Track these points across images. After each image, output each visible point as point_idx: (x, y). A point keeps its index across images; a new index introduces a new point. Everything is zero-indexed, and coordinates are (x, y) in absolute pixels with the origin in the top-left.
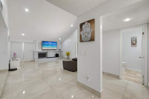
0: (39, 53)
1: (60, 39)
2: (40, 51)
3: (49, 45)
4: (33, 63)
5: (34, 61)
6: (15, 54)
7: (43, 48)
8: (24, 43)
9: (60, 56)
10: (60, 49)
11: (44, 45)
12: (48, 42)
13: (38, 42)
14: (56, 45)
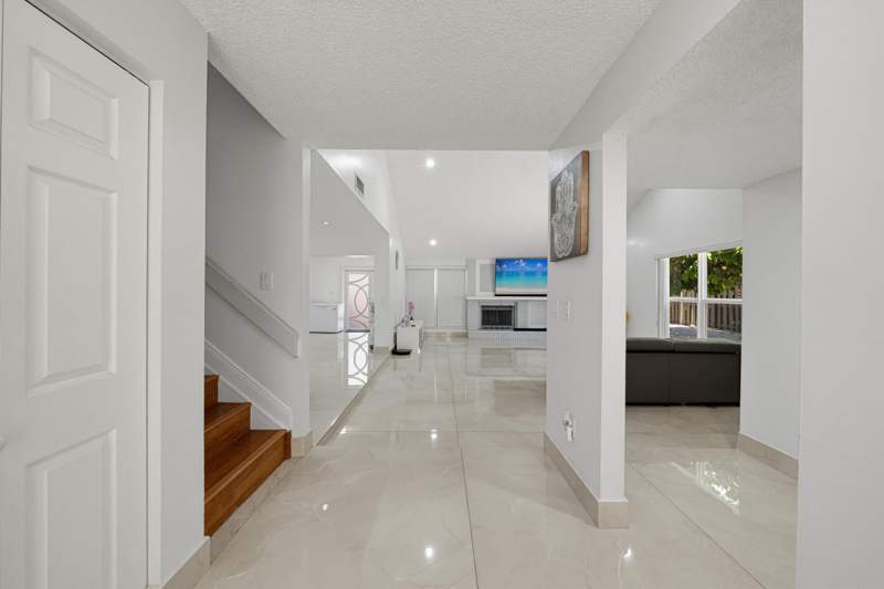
0: (483, 307)
2: (489, 298)
3: (518, 274)
4: (463, 342)
5: (466, 336)
6: (411, 306)
7: (499, 291)
8: (439, 270)
11: (501, 274)
12: (514, 260)
13: (481, 266)
14: (545, 274)
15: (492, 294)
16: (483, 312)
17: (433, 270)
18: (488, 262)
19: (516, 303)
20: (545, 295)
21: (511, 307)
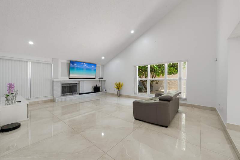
0: (62, 84)
1: (103, 58)
2: (66, 79)
3: (82, 69)
4: (52, 104)
5: (53, 101)
6: (11, 87)
7: (71, 76)
9: (102, 91)
10: (101, 77)
11: (73, 68)
12: (81, 62)
13: (61, 63)
14: (95, 70)
15: (68, 77)
16: (63, 87)
17: (27, 62)
18: (65, 61)
19: (79, 82)
20: (95, 78)
21: (77, 84)
